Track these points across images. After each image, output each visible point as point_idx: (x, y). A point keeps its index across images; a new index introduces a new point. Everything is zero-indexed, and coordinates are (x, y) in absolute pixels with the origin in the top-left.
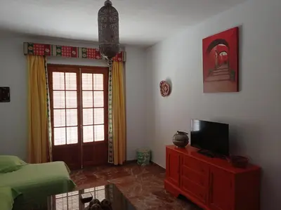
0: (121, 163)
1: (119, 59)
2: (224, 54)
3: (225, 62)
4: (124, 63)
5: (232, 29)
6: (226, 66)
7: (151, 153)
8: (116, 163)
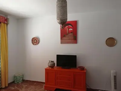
0: (7, 85)
1: (6, 22)
2: (71, 29)
3: (71, 33)
4: (7, 24)
5: (74, 21)
6: (72, 34)
7: (23, 75)
8: (4, 87)
